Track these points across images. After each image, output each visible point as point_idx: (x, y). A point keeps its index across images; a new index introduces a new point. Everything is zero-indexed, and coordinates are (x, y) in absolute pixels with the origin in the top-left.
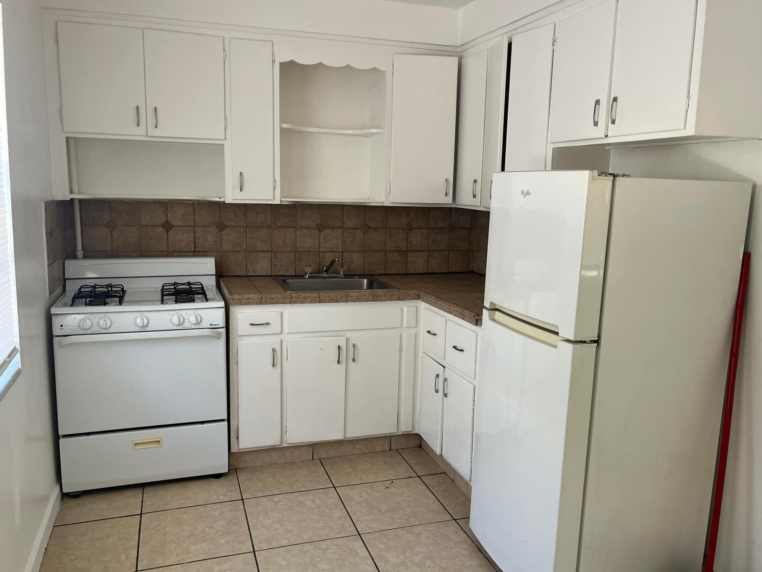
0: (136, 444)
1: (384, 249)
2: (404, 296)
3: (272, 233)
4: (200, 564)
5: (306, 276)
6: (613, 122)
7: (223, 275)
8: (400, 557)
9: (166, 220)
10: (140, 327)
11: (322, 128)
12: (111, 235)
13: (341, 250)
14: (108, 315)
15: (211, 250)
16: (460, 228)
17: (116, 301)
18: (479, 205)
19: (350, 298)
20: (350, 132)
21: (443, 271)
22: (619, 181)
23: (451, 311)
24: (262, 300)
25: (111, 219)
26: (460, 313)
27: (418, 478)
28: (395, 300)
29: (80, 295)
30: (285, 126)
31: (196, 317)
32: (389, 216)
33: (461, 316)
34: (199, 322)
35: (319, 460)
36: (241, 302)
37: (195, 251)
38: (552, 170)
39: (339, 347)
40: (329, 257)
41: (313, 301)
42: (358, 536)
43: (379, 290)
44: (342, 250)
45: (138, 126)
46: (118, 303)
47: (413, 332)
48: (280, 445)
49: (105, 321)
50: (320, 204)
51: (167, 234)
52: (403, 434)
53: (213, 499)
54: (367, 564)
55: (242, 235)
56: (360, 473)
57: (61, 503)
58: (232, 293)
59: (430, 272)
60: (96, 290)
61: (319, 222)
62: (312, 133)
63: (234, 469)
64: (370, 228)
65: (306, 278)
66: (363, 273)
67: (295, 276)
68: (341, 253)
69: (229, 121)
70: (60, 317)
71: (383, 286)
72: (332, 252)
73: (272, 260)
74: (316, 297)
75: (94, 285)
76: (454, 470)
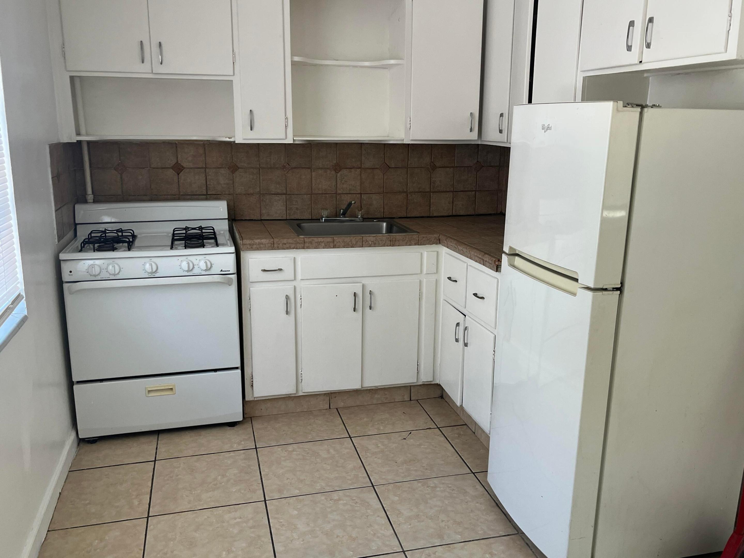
0: (149, 391)
1: (405, 190)
2: (424, 241)
3: (286, 174)
4: (211, 511)
5: (322, 219)
6: (648, 46)
7: (236, 219)
8: (414, 510)
9: (176, 161)
10: (149, 273)
11: (338, 60)
12: (121, 178)
13: (359, 192)
14: (117, 261)
15: (224, 193)
16: (488, 166)
17: (125, 247)
18: (506, 141)
19: (365, 243)
20: (367, 64)
21: (469, 213)
22: (648, 112)
23: (471, 256)
24: (274, 245)
25: (120, 162)
26: (480, 258)
27: (437, 429)
28: (414, 245)
29: (90, 240)
30: (296, 59)
31: (206, 263)
32: (410, 155)
33: (482, 261)
34: (208, 267)
35: (336, 410)
36: (252, 248)
37: (207, 194)
38: (582, 101)
39: (355, 294)
40: (346, 199)
41: (327, 246)
42: (372, 487)
43: (397, 234)
44: (361, 192)
45: (143, 62)
46: (127, 249)
47: (433, 278)
48: (295, 394)
49: (114, 267)
50: (336, 143)
51: (178, 176)
52: (423, 385)
53: (227, 447)
54: (378, 516)
55: (255, 178)
56: (378, 424)
57: (77, 449)
58: (242, 238)
59: (455, 214)
60: (107, 235)
61: (335, 162)
62: (328, 65)
63: (249, 417)
64: (390, 168)
65: (322, 222)
66: (383, 216)
67: (312, 220)
68: (360, 195)
69: (237, 54)
70: (68, 263)
71: (403, 230)
72: (350, 194)
73: (287, 203)
74: (330, 242)
75: (104, 230)
76: (475, 422)
